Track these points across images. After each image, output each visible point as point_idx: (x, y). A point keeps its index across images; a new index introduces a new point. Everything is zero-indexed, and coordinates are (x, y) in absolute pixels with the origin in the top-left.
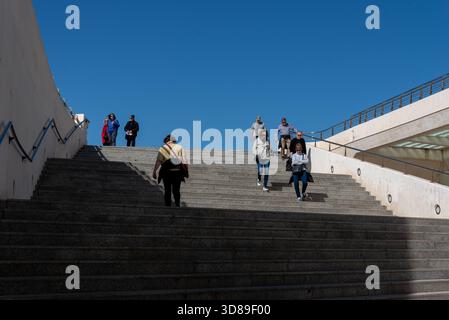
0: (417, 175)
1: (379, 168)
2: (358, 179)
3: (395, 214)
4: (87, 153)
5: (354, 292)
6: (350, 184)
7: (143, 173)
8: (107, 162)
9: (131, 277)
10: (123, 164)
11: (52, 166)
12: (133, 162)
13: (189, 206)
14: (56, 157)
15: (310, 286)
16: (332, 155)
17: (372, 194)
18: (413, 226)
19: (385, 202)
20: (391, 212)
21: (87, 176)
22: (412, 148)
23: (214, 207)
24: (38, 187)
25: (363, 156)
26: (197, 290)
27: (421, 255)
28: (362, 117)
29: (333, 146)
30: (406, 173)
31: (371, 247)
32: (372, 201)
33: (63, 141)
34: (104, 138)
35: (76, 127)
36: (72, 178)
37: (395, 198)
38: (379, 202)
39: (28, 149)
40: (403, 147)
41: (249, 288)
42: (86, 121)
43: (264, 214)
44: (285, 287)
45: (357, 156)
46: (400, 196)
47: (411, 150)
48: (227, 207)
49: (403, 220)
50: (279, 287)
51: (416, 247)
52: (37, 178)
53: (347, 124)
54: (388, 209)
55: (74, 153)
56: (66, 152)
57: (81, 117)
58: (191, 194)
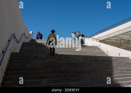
0: (114, 46)
1: (105, 44)
2: (100, 47)
3: (109, 56)
4: (33, 41)
5: (99, 75)
6: (97, 48)
7: (47, 46)
8: (38, 43)
9: (44, 71)
10: (42, 44)
11: (24, 44)
12: (44, 43)
13: (58, 54)
14: (25, 42)
15: (88, 73)
16: (93, 41)
17: (103, 51)
18: (113, 59)
19: (106, 53)
20: (108, 55)
21: (33, 46)
22: (113, 39)
23: (64, 54)
24: (21, 49)
25: (101, 41)
26: (60, 74)
27: (115, 66)
28: (100, 32)
29: (93, 39)
30: (112, 46)
31: (103, 64)
32: (103, 53)
33: (27, 38)
34: (37, 37)
35: (30, 35)
36: (29, 47)
37: (109, 52)
38: (105, 53)
39: (18, 40)
40: (111, 39)
41: (73, 74)
42: (32, 33)
43: (77, 56)
44: (82, 74)
45: (99, 42)
46: (110, 51)
47: (113, 40)
48: (67, 54)
49: (111, 57)
50: (81, 74)
51: (114, 64)
52: (20, 47)
53: (97, 34)
54: (107, 54)
55: (29, 41)
56: (27, 41)
57: (31, 32)
58: (58, 51)
